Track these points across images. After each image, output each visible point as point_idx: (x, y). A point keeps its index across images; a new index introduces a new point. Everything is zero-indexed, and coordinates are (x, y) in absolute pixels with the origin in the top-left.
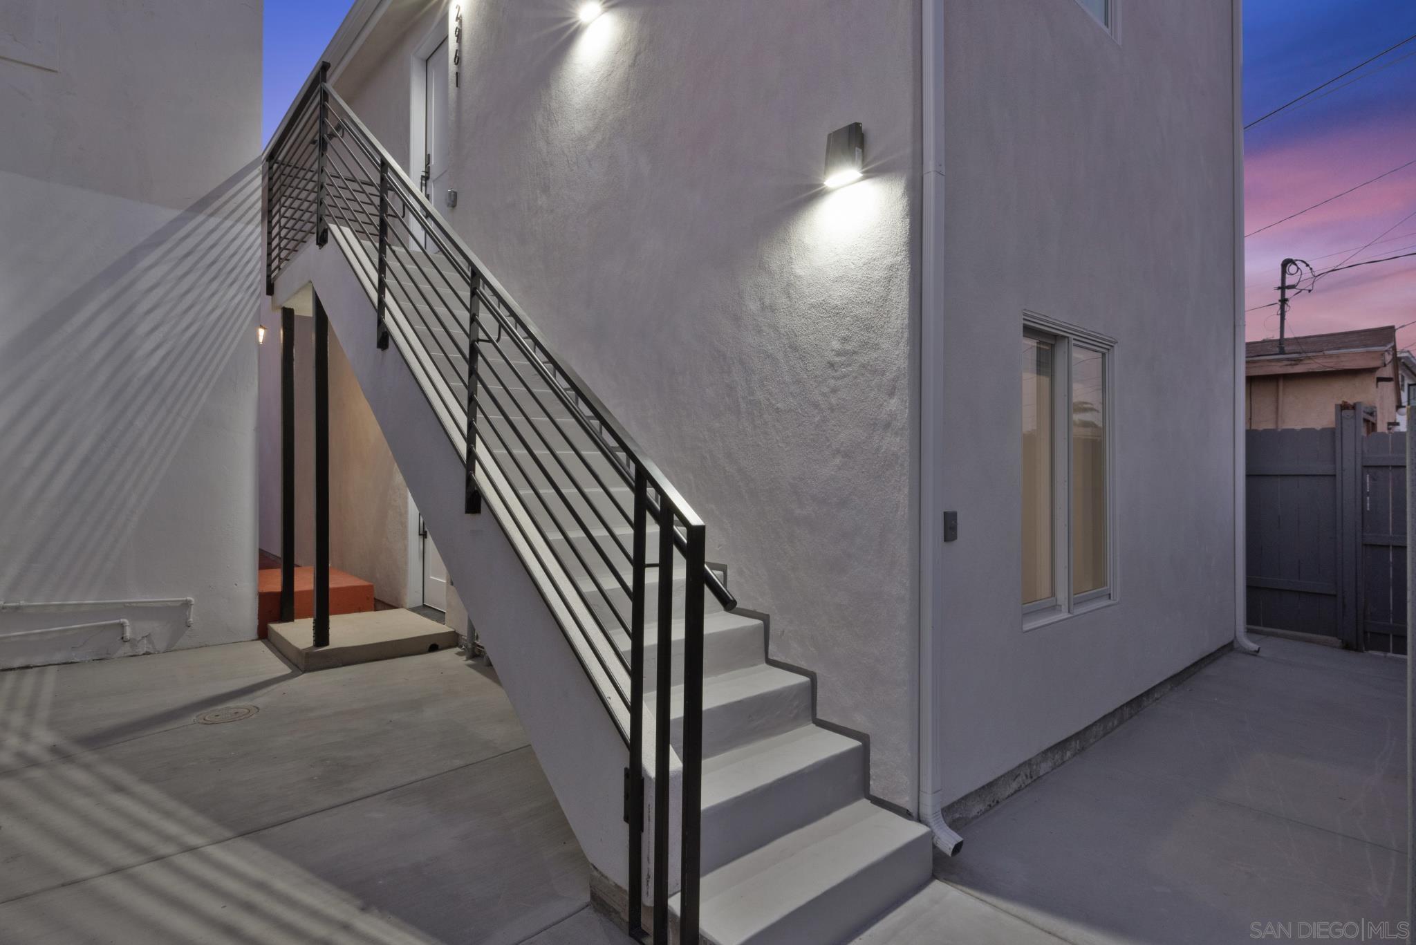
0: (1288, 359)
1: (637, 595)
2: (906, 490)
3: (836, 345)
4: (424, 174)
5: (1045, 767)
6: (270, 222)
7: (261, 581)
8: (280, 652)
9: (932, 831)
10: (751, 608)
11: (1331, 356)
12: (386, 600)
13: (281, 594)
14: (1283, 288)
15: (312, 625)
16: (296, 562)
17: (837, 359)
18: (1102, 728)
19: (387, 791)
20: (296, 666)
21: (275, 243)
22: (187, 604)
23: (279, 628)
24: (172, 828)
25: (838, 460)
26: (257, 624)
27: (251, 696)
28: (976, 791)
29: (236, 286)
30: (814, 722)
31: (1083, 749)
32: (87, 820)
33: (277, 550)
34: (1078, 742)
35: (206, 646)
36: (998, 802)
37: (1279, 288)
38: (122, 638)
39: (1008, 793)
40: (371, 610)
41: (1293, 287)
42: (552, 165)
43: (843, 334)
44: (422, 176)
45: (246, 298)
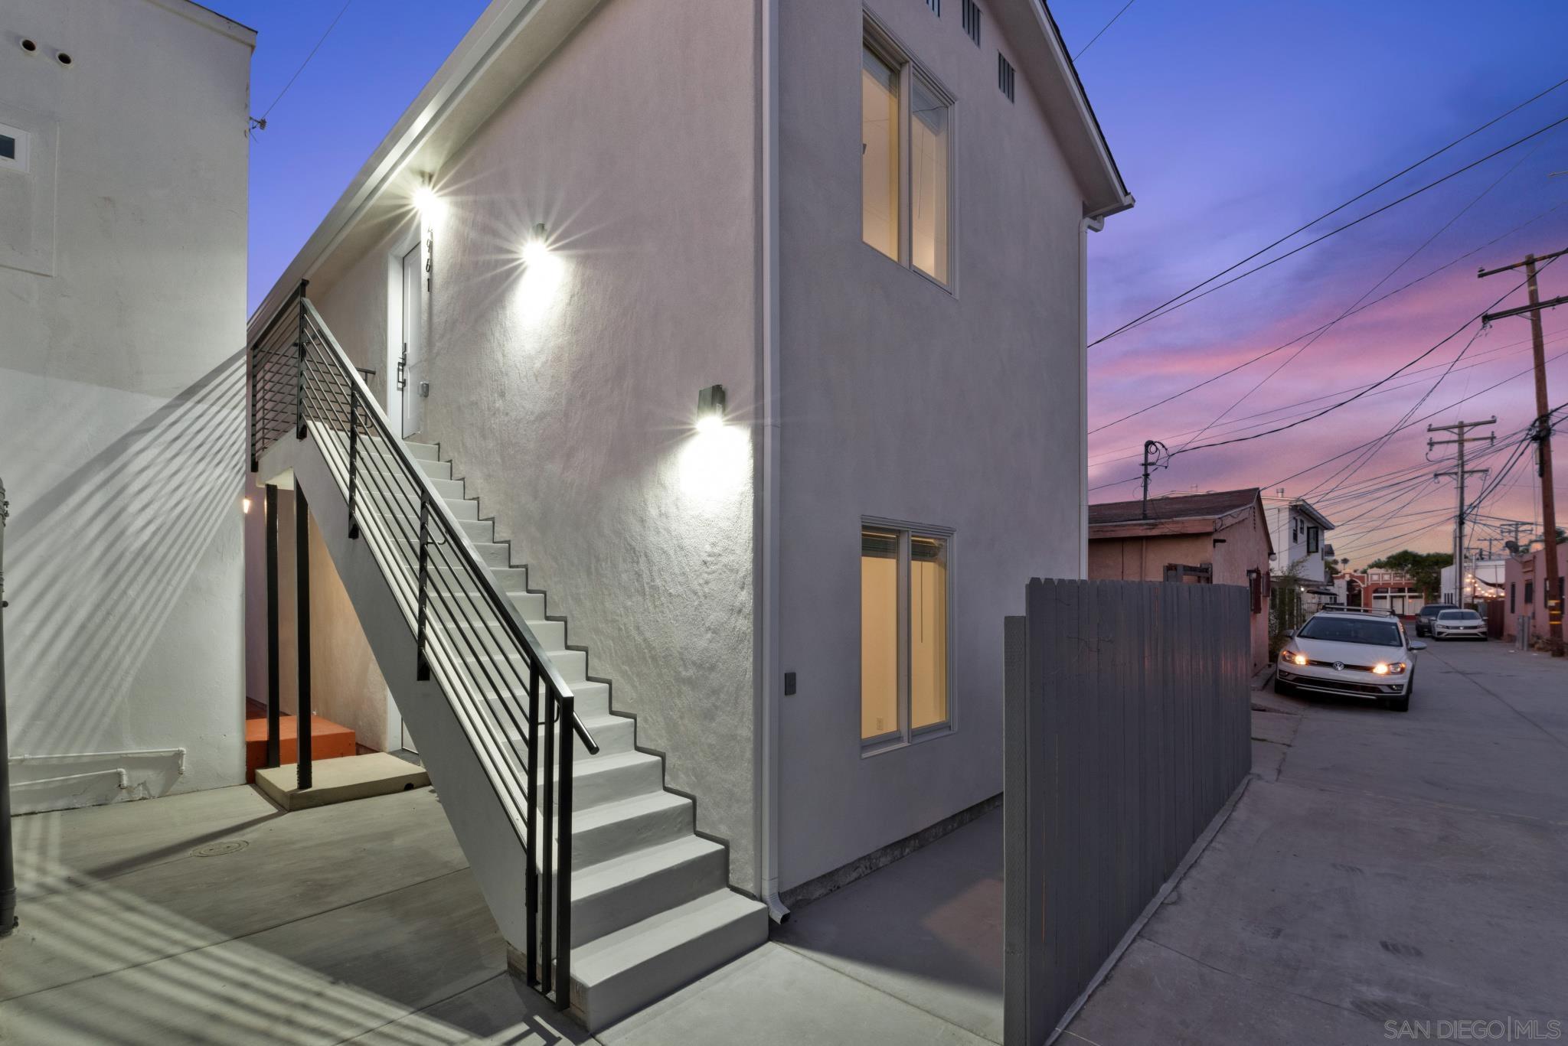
0: (1147, 524)
1: (532, 743)
2: (751, 659)
3: (708, 548)
4: (401, 361)
5: (883, 861)
6: (254, 386)
7: (246, 731)
8: (268, 795)
9: (768, 908)
10: (653, 748)
11: (1177, 522)
12: (368, 745)
13: (267, 741)
14: (1146, 464)
15: (296, 770)
16: (281, 709)
17: (709, 559)
18: (941, 830)
19: (356, 902)
20: (282, 806)
21: (259, 396)
22: (179, 755)
23: (266, 774)
24: (178, 935)
25: (709, 635)
26: (245, 770)
27: (241, 832)
28: (818, 878)
29: (223, 465)
30: (695, 834)
31: (922, 846)
32: (105, 931)
33: (264, 698)
34: (917, 841)
35: (198, 791)
36: (838, 888)
37: (1143, 465)
38: (120, 786)
39: (848, 881)
40: (353, 755)
41: (1153, 464)
42: (507, 375)
43: (712, 540)
44: (399, 363)
45: (231, 478)
